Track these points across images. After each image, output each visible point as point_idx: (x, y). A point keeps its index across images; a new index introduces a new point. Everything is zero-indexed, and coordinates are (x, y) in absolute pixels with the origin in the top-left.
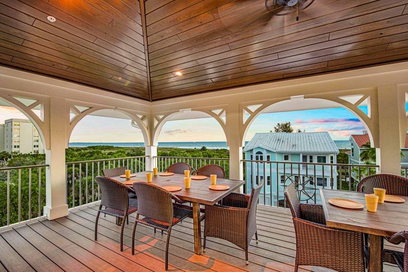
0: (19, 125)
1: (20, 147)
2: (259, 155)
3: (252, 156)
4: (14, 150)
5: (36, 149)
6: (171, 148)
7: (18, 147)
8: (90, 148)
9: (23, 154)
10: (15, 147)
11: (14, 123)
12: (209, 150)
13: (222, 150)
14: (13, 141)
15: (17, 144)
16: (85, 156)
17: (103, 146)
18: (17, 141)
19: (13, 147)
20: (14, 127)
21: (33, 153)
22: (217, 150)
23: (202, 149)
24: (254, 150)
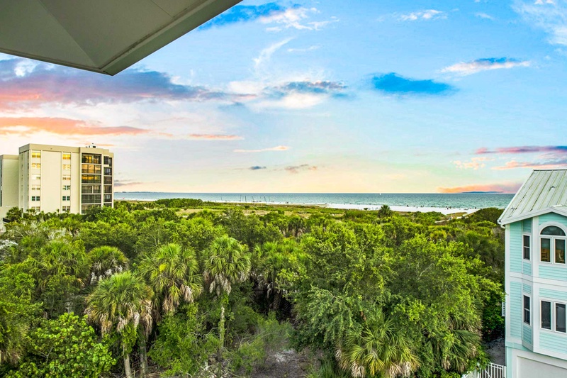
0: (40, 157)
1: (41, 198)
2: (553, 238)
3: (527, 240)
4: (32, 204)
5: (66, 203)
6: (313, 207)
7: (38, 199)
8: (160, 202)
9: (45, 213)
10: (33, 199)
11: (32, 153)
12: (397, 214)
13: (429, 213)
14: (31, 187)
15: (36, 194)
16: (144, 220)
17: (184, 200)
18: (36, 187)
19: (31, 198)
20: (32, 160)
21: (62, 212)
22: (417, 214)
23: (381, 211)
24: (535, 223)
